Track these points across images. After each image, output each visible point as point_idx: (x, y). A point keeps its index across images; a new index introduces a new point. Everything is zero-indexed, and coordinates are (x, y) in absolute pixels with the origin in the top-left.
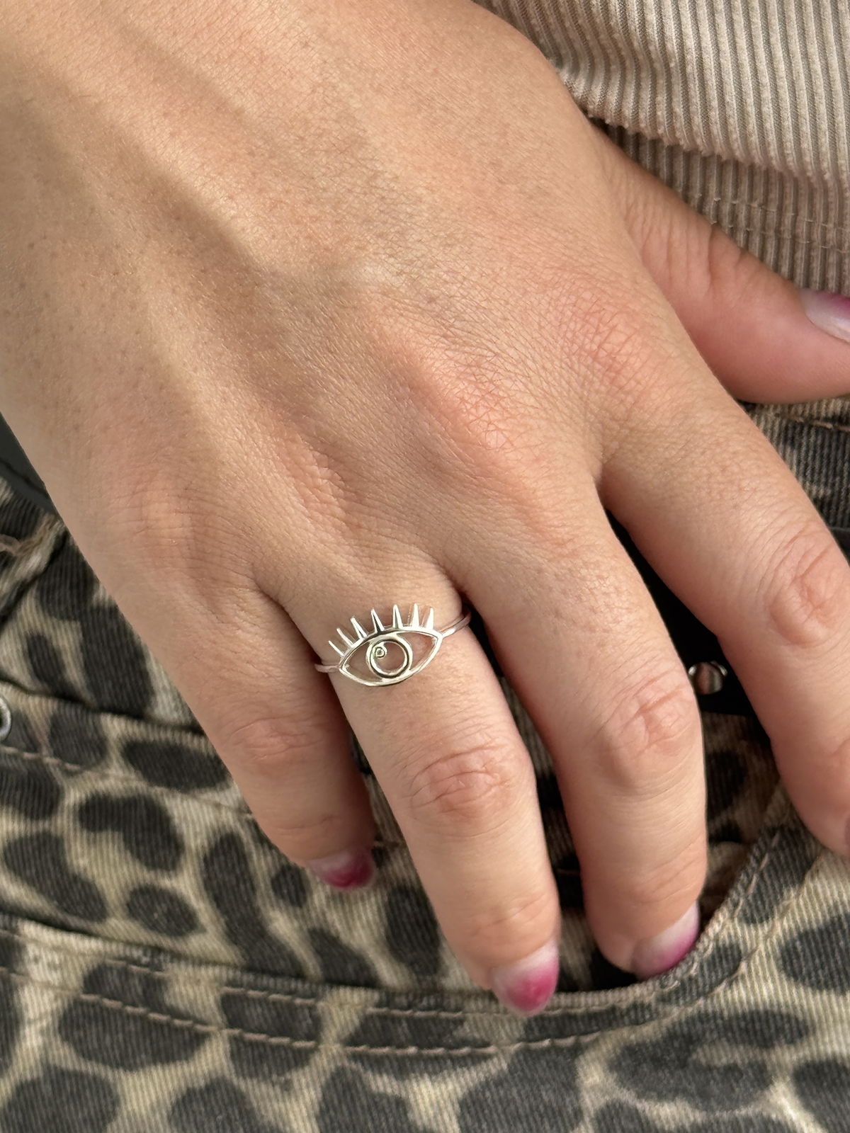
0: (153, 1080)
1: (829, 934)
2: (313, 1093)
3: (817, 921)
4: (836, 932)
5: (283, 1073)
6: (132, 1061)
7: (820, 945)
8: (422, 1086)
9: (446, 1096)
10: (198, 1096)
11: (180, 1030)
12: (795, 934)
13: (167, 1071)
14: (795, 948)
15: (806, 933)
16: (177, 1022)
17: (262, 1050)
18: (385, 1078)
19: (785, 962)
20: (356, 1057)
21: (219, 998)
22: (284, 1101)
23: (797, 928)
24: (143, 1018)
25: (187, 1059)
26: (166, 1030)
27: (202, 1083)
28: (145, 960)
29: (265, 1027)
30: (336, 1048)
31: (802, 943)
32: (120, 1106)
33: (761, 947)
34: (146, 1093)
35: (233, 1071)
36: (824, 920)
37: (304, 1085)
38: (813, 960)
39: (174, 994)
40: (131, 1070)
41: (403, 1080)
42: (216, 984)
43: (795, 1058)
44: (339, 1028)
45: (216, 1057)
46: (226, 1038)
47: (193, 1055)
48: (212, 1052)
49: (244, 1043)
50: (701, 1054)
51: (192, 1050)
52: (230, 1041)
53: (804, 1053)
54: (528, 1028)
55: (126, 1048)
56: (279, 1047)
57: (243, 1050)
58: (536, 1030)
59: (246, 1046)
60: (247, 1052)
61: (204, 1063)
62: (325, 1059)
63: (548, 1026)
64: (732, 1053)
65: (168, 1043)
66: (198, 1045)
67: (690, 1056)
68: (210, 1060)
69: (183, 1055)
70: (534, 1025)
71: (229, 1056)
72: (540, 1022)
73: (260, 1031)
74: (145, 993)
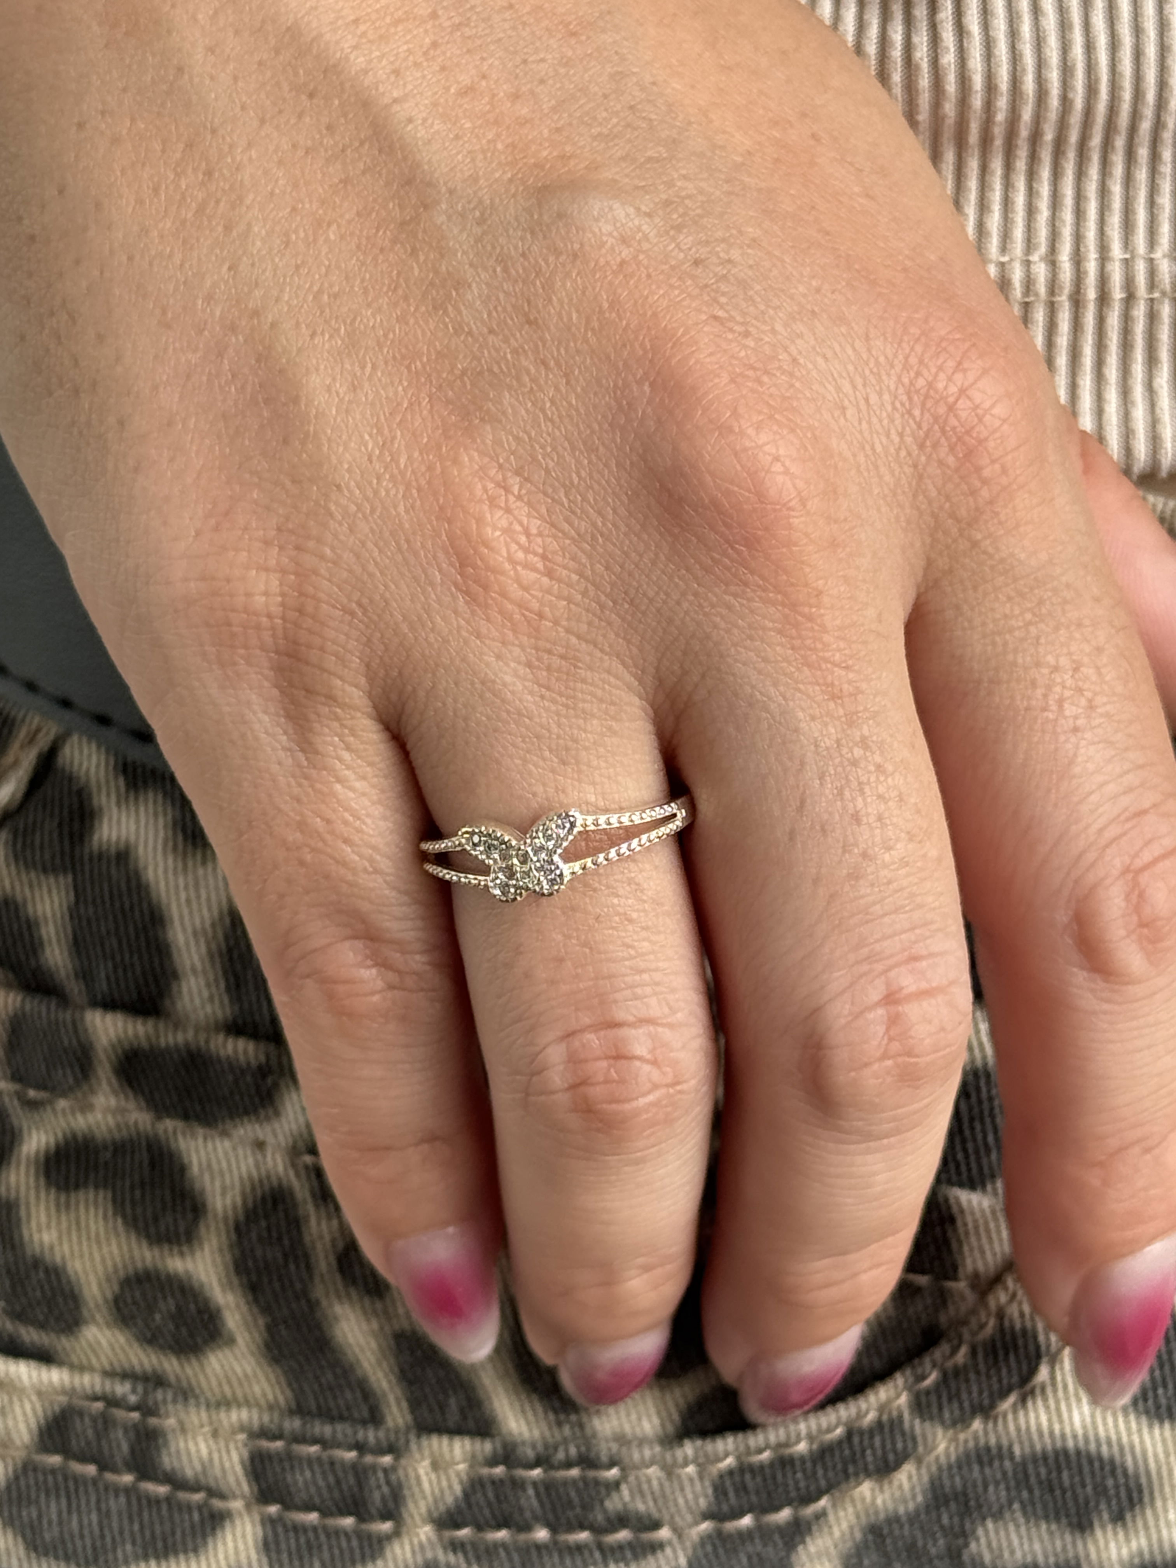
11: (188, 1508)
16: (184, 1494)
17: (311, 1535)
20: (455, 1546)
21: (246, 1458)
24: (128, 1490)
25: (195, 1551)
26: (164, 1508)
28: (133, 1399)
29: (317, 1500)
30: (425, 1533)
39: (178, 1452)
42: (242, 1436)
43: (1125, 1552)
44: (430, 1499)
45: (241, 1547)
46: (257, 1518)
47: (205, 1544)
48: (235, 1541)
49: (285, 1526)
50: (983, 1540)
51: (204, 1537)
52: (263, 1523)
53: (1139, 1544)
54: (719, 1490)
55: (103, 1537)
56: (338, 1532)
57: (282, 1537)
58: (731, 1494)
59: (287, 1531)
60: (288, 1539)
61: (221, 1556)
62: (407, 1548)
63: (750, 1484)
64: (1030, 1539)
65: (167, 1526)
66: (214, 1529)
67: (967, 1545)
68: (231, 1551)
69: (190, 1546)
70: (728, 1483)
71: (261, 1544)
72: (737, 1478)
73: (308, 1507)
74: (133, 1451)
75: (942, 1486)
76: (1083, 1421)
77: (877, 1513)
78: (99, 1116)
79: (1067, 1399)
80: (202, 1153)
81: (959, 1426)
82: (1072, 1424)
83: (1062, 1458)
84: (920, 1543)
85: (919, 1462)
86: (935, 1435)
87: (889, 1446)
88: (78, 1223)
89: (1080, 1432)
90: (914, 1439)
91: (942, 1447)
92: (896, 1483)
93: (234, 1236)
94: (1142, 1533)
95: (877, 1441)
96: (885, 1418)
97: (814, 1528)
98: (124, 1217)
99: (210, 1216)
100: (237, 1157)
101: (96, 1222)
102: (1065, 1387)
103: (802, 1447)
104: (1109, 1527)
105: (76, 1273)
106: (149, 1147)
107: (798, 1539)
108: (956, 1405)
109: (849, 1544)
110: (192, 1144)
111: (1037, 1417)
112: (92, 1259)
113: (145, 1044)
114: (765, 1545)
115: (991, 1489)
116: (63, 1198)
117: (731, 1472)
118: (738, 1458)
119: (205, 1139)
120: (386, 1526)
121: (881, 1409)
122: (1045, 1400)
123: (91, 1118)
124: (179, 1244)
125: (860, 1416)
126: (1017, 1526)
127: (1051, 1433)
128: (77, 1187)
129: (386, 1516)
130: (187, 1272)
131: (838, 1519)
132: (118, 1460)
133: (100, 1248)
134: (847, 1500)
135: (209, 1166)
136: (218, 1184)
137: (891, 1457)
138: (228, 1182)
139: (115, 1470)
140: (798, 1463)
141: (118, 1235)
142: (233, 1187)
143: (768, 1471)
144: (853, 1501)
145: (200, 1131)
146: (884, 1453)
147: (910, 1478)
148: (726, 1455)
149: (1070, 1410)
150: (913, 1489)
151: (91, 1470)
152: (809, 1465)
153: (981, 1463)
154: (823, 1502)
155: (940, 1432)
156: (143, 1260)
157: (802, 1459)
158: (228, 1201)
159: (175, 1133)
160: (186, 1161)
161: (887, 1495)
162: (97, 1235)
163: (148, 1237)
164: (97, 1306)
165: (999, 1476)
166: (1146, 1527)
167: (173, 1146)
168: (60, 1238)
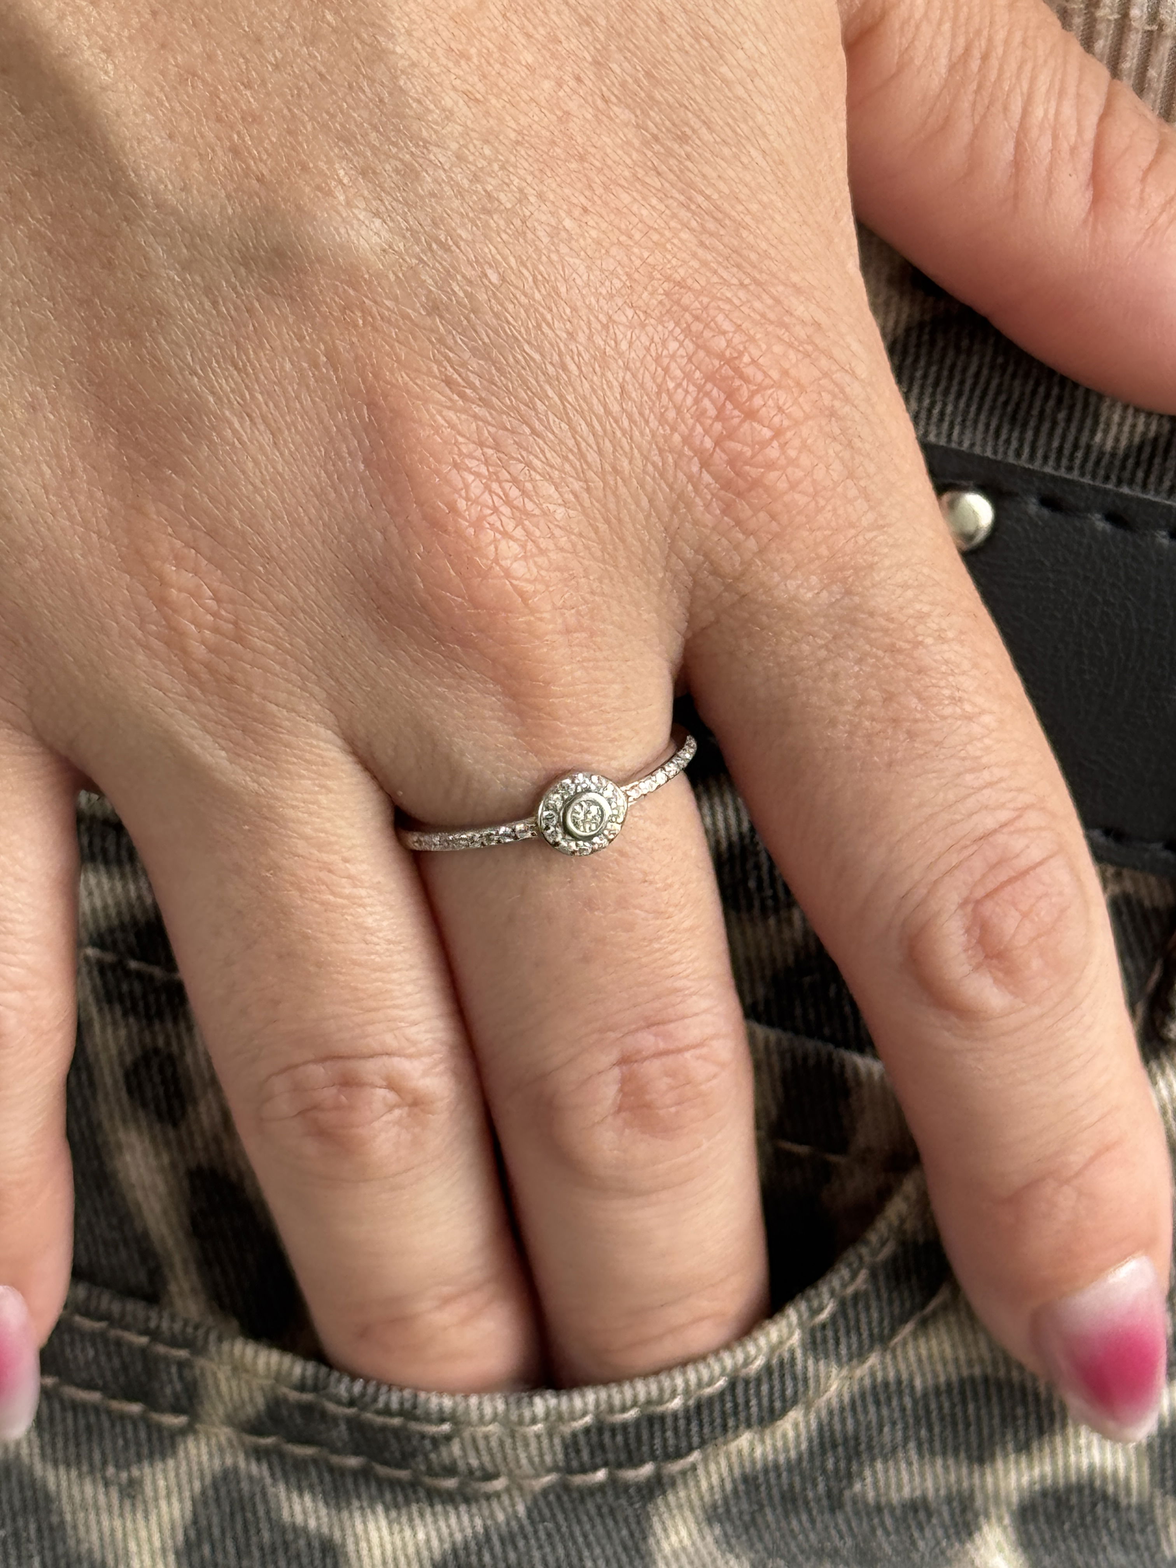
43: (1025, 1480)
50: (869, 1480)
53: (1042, 1471)
54: (571, 1448)
58: (584, 1451)
63: (608, 1442)
64: (922, 1475)
67: (850, 1485)
70: (582, 1440)
72: (594, 1438)
75: (831, 1431)
77: (754, 1464)
81: (855, 1361)
84: (798, 1489)
85: (808, 1407)
86: (828, 1372)
87: (776, 1392)
89: (988, 1357)
90: (806, 1382)
91: (834, 1387)
92: (779, 1431)
94: (1047, 1460)
95: (764, 1387)
96: (775, 1361)
97: (679, 1483)
103: (676, 1403)
104: (1012, 1457)
107: (658, 1491)
108: (854, 1339)
109: (717, 1496)
111: (940, 1344)
114: (618, 1497)
115: (887, 1430)
117: (587, 1432)
118: (598, 1416)
121: (772, 1351)
125: (747, 1362)
126: (910, 1464)
127: (956, 1361)
131: (708, 1473)
134: (721, 1453)
137: (778, 1404)
140: (669, 1422)
143: (631, 1429)
144: (728, 1454)
146: (771, 1398)
147: (796, 1426)
148: (584, 1412)
150: (797, 1437)
152: (682, 1422)
153: (876, 1398)
154: (695, 1456)
155: (834, 1371)
157: (675, 1415)
161: (769, 1442)
165: (896, 1413)
166: (1053, 1452)
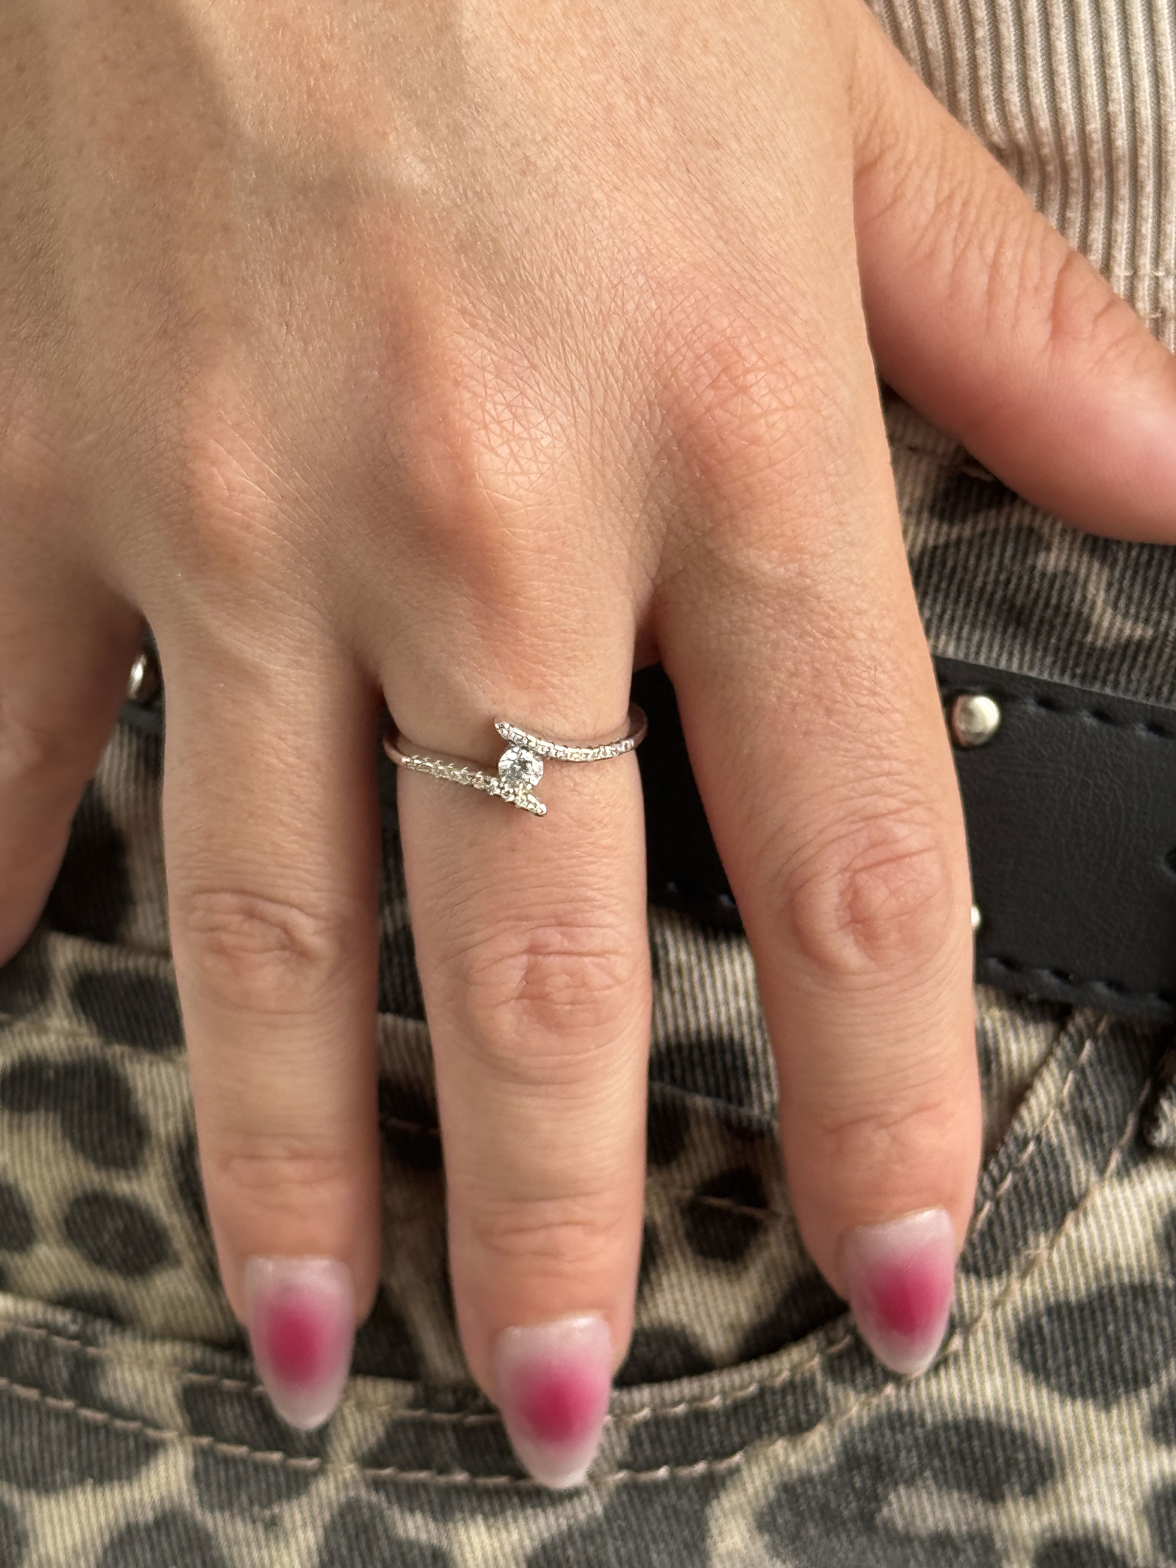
0: (77, 1507)
1: (1093, 1313)
2: (311, 1534)
3: (1077, 1288)
4: (1103, 1310)
5: (269, 1504)
6: (49, 1480)
7: (1078, 1327)
8: (473, 1532)
9: (508, 1549)
10: (143, 1534)
11: (124, 1435)
12: (1042, 1305)
13: (99, 1496)
14: (1040, 1328)
15: (1059, 1306)
16: (119, 1424)
17: (241, 1468)
18: (419, 1517)
19: (1022, 1345)
20: (377, 1485)
21: (179, 1390)
22: (268, 1546)
23: (1046, 1297)
24: (68, 1416)
25: (129, 1478)
26: (102, 1433)
27: (150, 1516)
28: (73, 1328)
29: (247, 1435)
30: (349, 1470)
31: (1051, 1321)
32: (27, 1546)
33: (987, 1315)
34: (66, 1529)
35: (196, 1498)
36: (1088, 1289)
37: (299, 1523)
38: (1066, 1349)
39: (115, 1381)
40: (47, 1491)
41: (445, 1521)
42: (175, 1370)
43: (1036, 1526)
44: (354, 1439)
45: (173, 1477)
46: (190, 1449)
47: (138, 1473)
48: (167, 1470)
49: (215, 1457)
50: (895, 1506)
51: (138, 1466)
52: (195, 1454)
53: (1050, 1518)
54: (635, 1440)
55: (42, 1459)
56: (266, 1466)
57: (212, 1468)
58: (647, 1446)
59: (217, 1463)
60: (218, 1471)
61: (154, 1485)
62: (332, 1485)
63: (665, 1437)
64: (942, 1507)
65: (104, 1453)
66: (147, 1458)
67: (879, 1509)
68: (163, 1481)
69: (125, 1473)
70: (644, 1436)
71: (191, 1476)
72: (653, 1429)
73: (239, 1441)
74: (72, 1377)
75: (854, 1448)
76: (995, 1392)
77: (790, 1471)
78: (53, 1038)
79: (980, 1370)
80: (147, 1077)
81: (871, 1390)
82: (983, 1395)
83: (973, 1431)
84: (833, 1505)
85: (832, 1423)
86: (847, 1397)
87: (801, 1407)
88: (29, 1143)
89: (992, 1404)
90: (826, 1401)
91: (854, 1411)
92: (809, 1444)
93: (177, 1160)
94: (1053, 1508)
95: (790, 1399)
96: (798, 1378)
97: (728, 1483)
98: (73, 1141)
99: (154, 1140)
100: (180, 1081)
101: (46, 1144)
102: (978, 1358)
103: (716, 1401)
104: (1021, 1500)
105: (28, 1193)
106: (97, 1070)
107: (712, 1494)
108: (868, 1370)
109: (763, 1502)
110: (138, 1068)
111: (949, 1386)
112: (43, 1180)
113: (98, 969)
114: (679, 1497)
115: (903, 1454)
116: (15, 1121)
117: (646, 1423)
118: (654, 1410)
119: (151, 1065)
120: (312, 1463)
121: (794, 1369)
122: (958, 1369)
123: (45, 1041)
124: (126, 1168)
125: (773, 1375)
126: (930, 1494)
127: (963, 1403)
128: (29, 1109)
129: (310, 1455)
130: (133, 1194)
131: (752, 1476)
132: (59, 1386)
133: (50, 1171)
134: (761, 1457)
135: (153, 1091)
136: (161, 1111)
137: (803, 1417)
138: (170, 1109)
139: (56, 1396)
140: (711, 1418)
141: (66, 1158)
142: (175, 1114)
143: (682, 1423)
144: (767, 1459)
145: (147, 1057)
146: (797, 1412)
147: (823, 1438)
148: (642, 1406)
149: (982, 1383)
150: (825, 1450)
151: (33, 1394)
152: (722, 1419)
153: (892, 1428)
154: (737, 1458)
155: (852, 1395)
156: (92, 1183)
157: (716, 1413)
158: (171, 1127)
159: (122, 1056)
160: (131, 1084)
161: (801, 1454)
162: (47, 1157)
163: (96, 1161)
164: (48, 1224)
165: (910, 1442)
166: (1058, 1503)
167: (120, 1069)
168: (13, 1157)
